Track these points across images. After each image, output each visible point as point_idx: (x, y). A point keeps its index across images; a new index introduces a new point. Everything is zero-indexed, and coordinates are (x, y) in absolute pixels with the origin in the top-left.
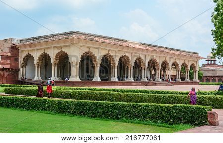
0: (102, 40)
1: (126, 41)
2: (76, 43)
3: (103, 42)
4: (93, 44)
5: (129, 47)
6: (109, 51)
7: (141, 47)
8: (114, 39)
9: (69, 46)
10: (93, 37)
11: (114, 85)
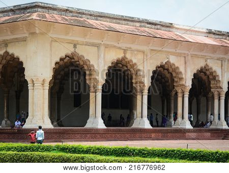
0: (107, 24)
1: (169, 26)
2: (42, 34)
3: (111, 30)
4: (85, 36)
5: (177, 42)
6: (125, 51)
7: (210, 41)
8: (139, 21)
9: (24, 40)
10: (84, 18)
11: (141, 139)
